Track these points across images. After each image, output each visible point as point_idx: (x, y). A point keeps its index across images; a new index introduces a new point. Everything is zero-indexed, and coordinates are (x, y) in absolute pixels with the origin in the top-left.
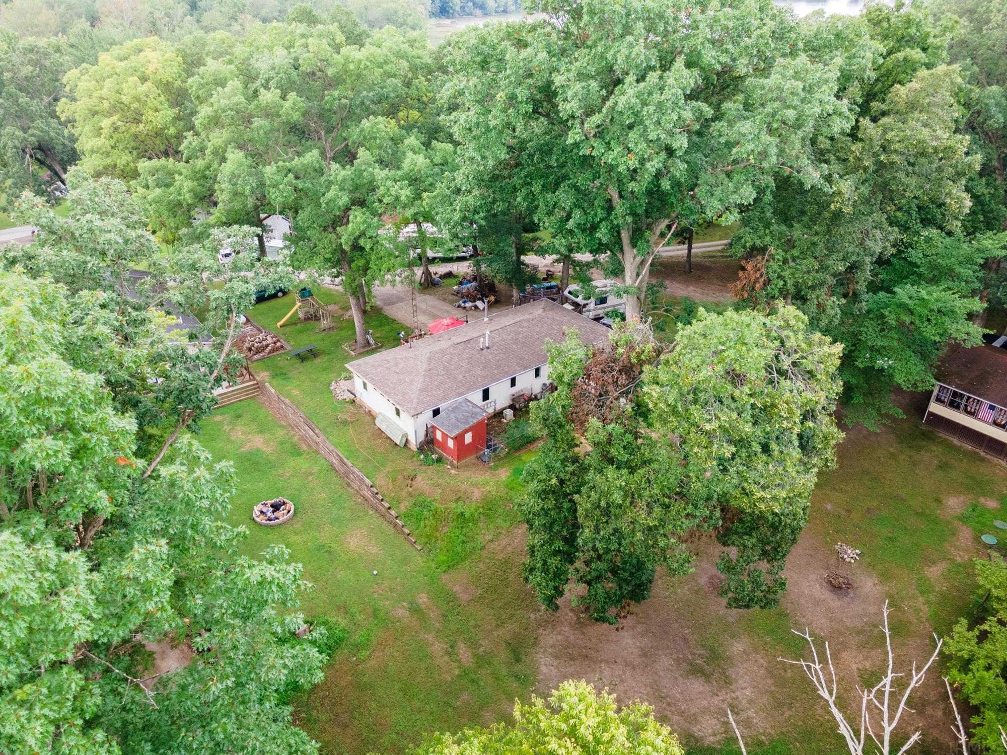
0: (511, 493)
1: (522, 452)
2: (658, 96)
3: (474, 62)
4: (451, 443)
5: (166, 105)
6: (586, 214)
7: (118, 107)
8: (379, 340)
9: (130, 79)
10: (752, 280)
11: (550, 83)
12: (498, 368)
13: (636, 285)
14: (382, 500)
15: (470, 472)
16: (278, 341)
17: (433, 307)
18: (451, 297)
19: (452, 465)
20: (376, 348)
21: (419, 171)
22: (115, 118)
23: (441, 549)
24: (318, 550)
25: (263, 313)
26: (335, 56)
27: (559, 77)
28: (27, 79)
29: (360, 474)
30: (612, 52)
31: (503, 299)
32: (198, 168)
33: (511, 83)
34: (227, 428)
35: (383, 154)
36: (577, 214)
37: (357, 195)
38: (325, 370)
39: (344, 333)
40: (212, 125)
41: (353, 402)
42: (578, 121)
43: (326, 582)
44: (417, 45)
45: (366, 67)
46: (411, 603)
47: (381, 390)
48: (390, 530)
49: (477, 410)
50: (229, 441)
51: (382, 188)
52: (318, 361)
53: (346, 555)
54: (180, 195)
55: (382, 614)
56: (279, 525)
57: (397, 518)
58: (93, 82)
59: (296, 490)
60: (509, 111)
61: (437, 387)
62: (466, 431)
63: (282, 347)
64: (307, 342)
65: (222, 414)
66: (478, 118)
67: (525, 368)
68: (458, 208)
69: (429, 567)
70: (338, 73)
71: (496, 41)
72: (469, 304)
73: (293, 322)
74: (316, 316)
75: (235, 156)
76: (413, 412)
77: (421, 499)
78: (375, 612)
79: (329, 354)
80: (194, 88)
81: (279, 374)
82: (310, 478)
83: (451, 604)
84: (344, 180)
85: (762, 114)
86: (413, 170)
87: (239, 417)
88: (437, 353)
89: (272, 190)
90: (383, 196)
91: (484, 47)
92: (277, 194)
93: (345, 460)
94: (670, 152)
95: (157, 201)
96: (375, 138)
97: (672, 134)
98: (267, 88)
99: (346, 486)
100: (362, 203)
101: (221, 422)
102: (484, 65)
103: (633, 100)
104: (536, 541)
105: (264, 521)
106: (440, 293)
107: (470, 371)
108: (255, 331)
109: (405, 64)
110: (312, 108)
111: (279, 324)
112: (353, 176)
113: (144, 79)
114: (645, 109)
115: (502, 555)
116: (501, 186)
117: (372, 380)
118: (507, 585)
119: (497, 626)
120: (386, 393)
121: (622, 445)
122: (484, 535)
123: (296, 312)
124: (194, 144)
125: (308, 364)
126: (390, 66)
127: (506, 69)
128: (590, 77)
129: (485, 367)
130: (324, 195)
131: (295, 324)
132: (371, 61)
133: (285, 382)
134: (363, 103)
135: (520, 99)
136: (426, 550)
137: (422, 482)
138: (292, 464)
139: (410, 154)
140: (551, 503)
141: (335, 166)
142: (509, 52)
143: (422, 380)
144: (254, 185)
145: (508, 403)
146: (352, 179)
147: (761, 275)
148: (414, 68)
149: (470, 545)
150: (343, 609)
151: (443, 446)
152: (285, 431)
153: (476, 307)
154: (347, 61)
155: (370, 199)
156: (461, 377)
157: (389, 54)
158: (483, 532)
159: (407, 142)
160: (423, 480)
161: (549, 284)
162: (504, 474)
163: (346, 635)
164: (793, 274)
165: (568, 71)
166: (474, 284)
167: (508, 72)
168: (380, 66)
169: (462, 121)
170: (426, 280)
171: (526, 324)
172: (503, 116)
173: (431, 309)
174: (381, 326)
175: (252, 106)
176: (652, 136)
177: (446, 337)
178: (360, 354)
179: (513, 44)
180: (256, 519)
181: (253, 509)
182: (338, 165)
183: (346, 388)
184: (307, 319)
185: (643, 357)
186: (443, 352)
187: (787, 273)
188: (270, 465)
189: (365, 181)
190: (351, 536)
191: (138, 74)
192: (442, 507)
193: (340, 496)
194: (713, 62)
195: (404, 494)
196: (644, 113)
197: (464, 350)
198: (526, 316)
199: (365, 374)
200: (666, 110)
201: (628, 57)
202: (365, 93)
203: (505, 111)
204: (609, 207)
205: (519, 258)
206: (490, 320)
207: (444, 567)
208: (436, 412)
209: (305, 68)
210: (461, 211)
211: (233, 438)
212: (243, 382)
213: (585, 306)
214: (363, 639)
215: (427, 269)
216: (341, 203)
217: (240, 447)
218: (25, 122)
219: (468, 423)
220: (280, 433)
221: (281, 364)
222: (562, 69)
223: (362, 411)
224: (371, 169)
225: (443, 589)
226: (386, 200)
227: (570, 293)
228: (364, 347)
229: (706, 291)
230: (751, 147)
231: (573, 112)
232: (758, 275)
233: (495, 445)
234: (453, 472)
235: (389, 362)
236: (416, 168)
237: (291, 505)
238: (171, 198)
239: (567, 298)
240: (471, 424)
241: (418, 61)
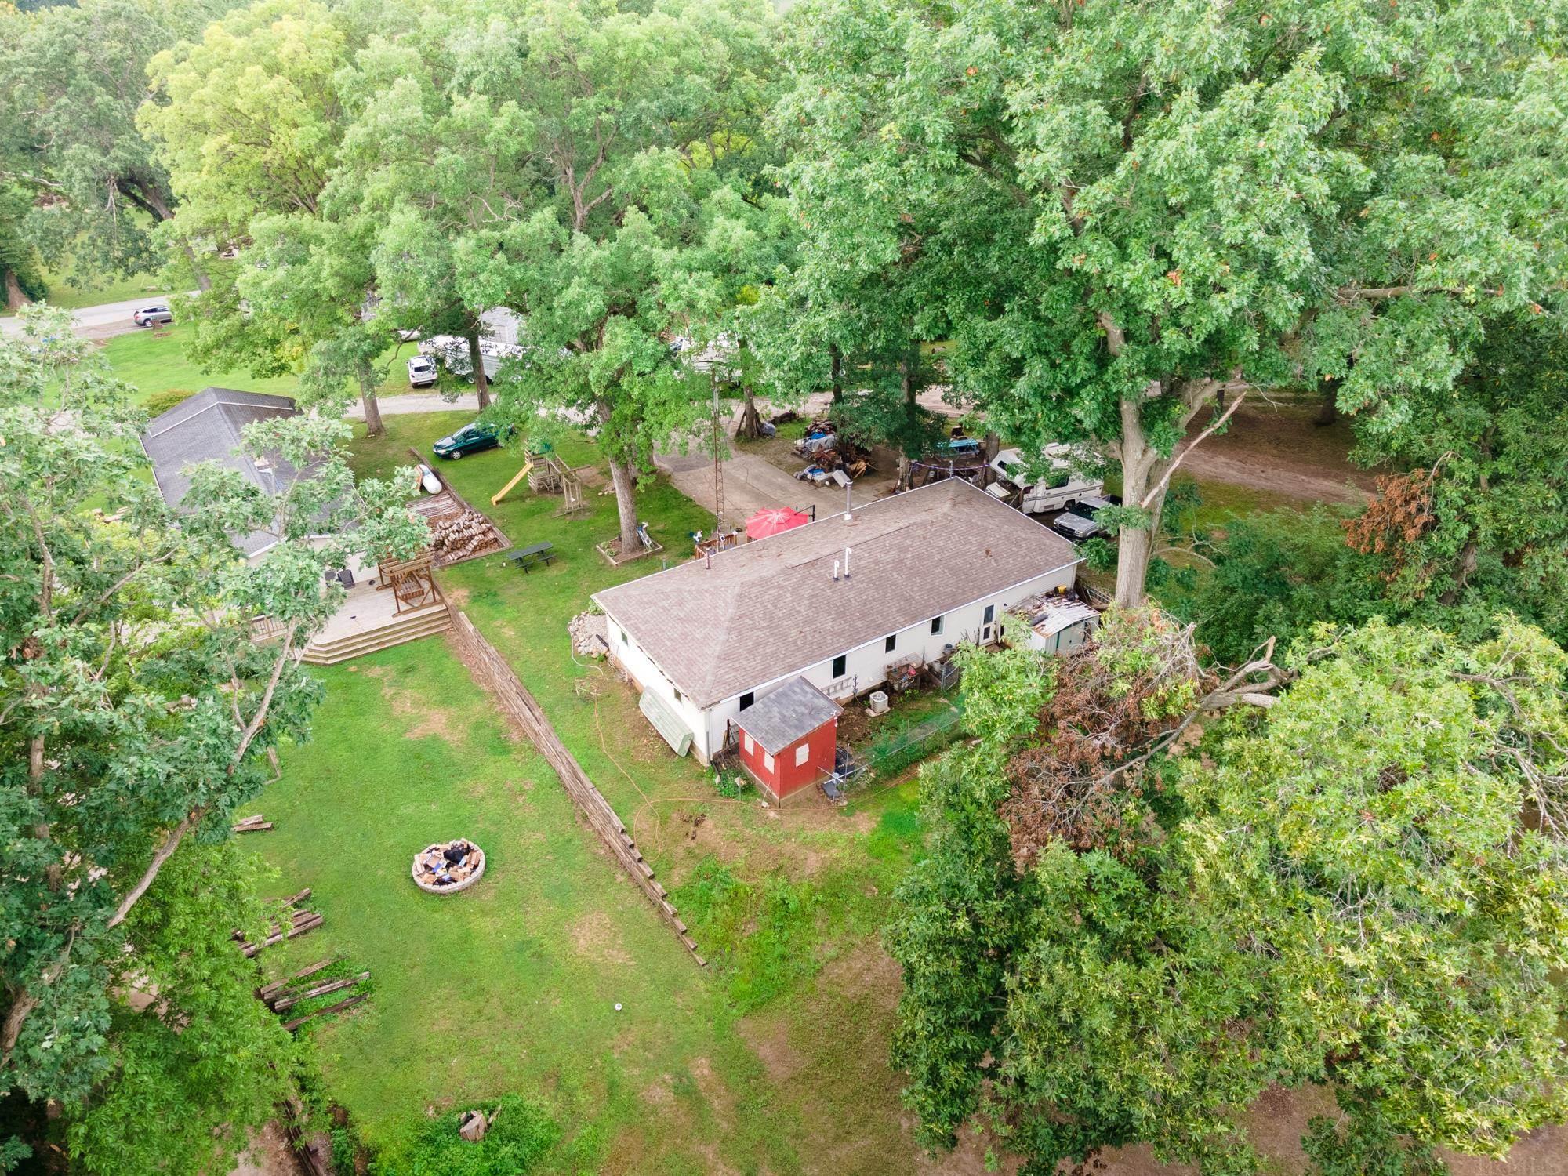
0: (877, 866)
1: (901, 779)
2: (1251, 140)
3: (838, 54)
4: (769, 763)
5: (311, 118)
6: (1053, 366)
7: (232, 118)
8: (659, 537)
9: (248, 69)
10: (1398, 518)
11: (996, 106)
12: (864, 616)
13: (1145, 504)
14: (640, 860)
15: (802, 818)
16: (490, 529)
17: (757, 477)
18: (790, 460)
19: (770, 801)
20: (653, 553)
21: (736, 251)
22: (225, 138)
23: (741, 968)
24: (521, 951)
25: (471, 476)
26: (593, 33)
27: (1021, 93)
28: (113, 62)
29: (604, 804)
30: (1142, 36)
31: (881, 466)
32: (352, 232)
33: (912, 101)
34: (387, 691)
35: (670, 215)
36: (1036, 368)
37: (621, 291)
38: (562, 591)
39: (602, 521)
40: (367, 159)
41: (604, 658)
42: (1057, 195)
43: (529, 1019)
44: (746, 11)
45: (648, 56)
46: (679, 1076)
47: (651, 651)
48: (651, 917)
49: (822, 702)
50: (389, 717)
51: (664, 284)
52: (552, 572)
53: (569, 964)
54: (317, 279)
55: (623, 1095)
56: (456, 893)
57: (664, 897)
58: (193, 74)
59: (496, 823)
60: (906, 163)
61: (750, 651)
62: (799, 743)
63: (496, 540)
64: (537, 534)
65: (382, 664)
66: (840, 175)
67: (914, 618)
68: (798, 338)
69: (718, 1003)
70: (597, 64)
71: (886, 9)
72: (820, 477)
73: (519, 495)
74: (557, 486)
75: (405, 218)
76: (703, 701)
77: (710, 864)
78: (612, 1089)
79: (573, 559)
80: (344, 91)
81: (485, 594)
82: (520, 799)
83: (753, 1083)
84: (596, 267)
85: (1498, 183)
86: (724, 250)
87: (410, 670)
88: (754, 584)
89: (467, 283)
90: (666, 298)
91: (860, 21)
92: (475, 290)
93: (581, 775)
94: (1269, 269)
95: (278, 291)
96: (660, 187)
97: (1274, 230)
98: (465, 90)
99: (580, 820)
100: (628, 309)
101: (379, 680)
102: (858, 61)
103: (1192, 152)
104: (919, 1026)
105: (429, 886)
106: (772, 450)
107: (811, 622)
108: (455, 509)
109: (720, 48)
110: (547, 129)
111: (498, 497)
112: (613, 259)
113: (273, 70)
114: (1219, 171)
115: (853, 990)
116: (884, 300)
117: (636, 630)
118: (860, 1053)
119: (837, 1139)
120: (659, 658)
121: (1115, 894)
122: (823, 947)
123: (525, 478)
124: (342, 190)
125: (535, 577)
126: (693, 51)
127: (904, 71)
128: (1087, 92)
129: (840, 615)
130: (560, 292)
131: (522, 499)
132: (658, 43)
133: (493, 612)
134: (639, 120)
135: (930, 138)
136: (714, 965)
137: (712, 832)
138: (492, 769)
139: (720, 220)
140: (953, 965)
141: (581, 240)
142: (912, 33)
143: (723, 637)
144: (435, 272)
145: (878, 679)
146: (613, 265)
147: (1420, 510)
148: (738, 57)
149: (793, 965)
150: (554, 1079)
151: (756, 762)
152: (486, 704)
153: (833, 481)
154: (614, 43)
155: (644, 301)
156: (794, 633)
157: (692, 28)
158: (821, 939)
159: (716, 195)
160: (715, 826)
161: (963, 443)
162: (866, 825)
163: (556, 1137)
164: (1494, 513)
165: (1041, 78)
166: (831, 437)
167: (909, 77)
168: (674, 52)
169: (806, 180)
170: (750, 426)
171: (919, 532)
172: (893, 174)
173: (754, 483)
174: (665, 509)
175: (439, 125)
176: (1232, 234)
177: (774, 551)
178: (626, 563)
179: (921, 17)
180: (417, 879)
181: (413, 860)
182: (587, 239)
183: (594, 633)
184: (543, 490)
185: (1171, 709)
186: (765, 582)
187: (1480, 510)
188: (452, 770)
189: (636, 269)
190: (581, 926)
191: (265, 60)
192: (747, 885)
193: (569, 841)
194: (1377, 57)
195: (680, 850)
196: (1217, 182)
197: (804, 579)
198: (924, 516)
199: (625, 618)
200: (1269, 177)
201: (1179, 47)
202: (643, 103)
203: (896, 162)
204: (1102, 356)
205: (912, 399)
206: (855, 518)
207: (744, 1006)
208: (747, 701)
209: (538, 55)
210: (803, 343)
211: (396, 713)
212: (422, 606)
213: (1027, 490)
214: (584, 1145)
215: (752, 407)
216: (589, 311)
217: (405, 731)
218: (105, 136)
219: (803, 729)
220: (478, 707)
221: (490, 574)
222: (1028, 77)
223: (618, 678)
224: (646, 248)
225: (739, 1050)
226: (672, 306)
227: (1002, 464)
228: (633, 551)
229: (1248, 466)
230: (1471, 264)
231: (1048, 176)
232: (1413, 507)
233: (851, 767)
234: (772, 814)
235: (667, 597)
236: (731, 247)
237: (479, 856)
238: (302, 285)
239: (995, 473)
240: (809, 730)
241: (745, 43)
